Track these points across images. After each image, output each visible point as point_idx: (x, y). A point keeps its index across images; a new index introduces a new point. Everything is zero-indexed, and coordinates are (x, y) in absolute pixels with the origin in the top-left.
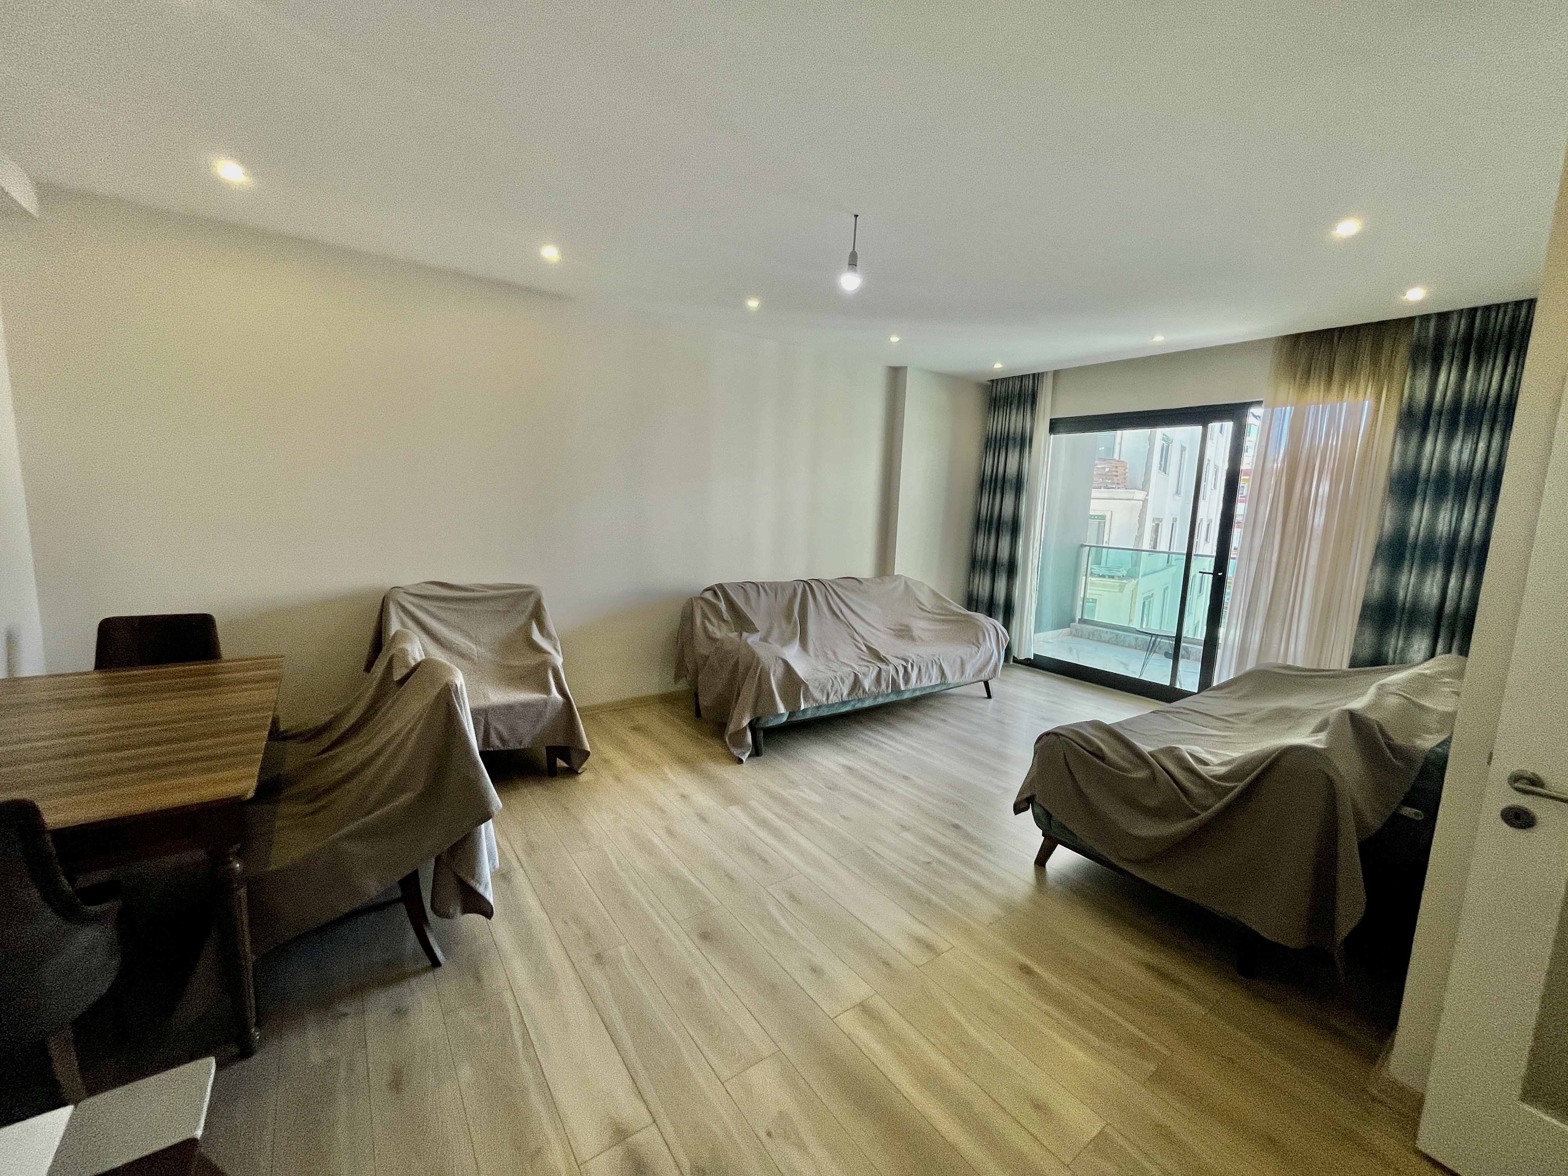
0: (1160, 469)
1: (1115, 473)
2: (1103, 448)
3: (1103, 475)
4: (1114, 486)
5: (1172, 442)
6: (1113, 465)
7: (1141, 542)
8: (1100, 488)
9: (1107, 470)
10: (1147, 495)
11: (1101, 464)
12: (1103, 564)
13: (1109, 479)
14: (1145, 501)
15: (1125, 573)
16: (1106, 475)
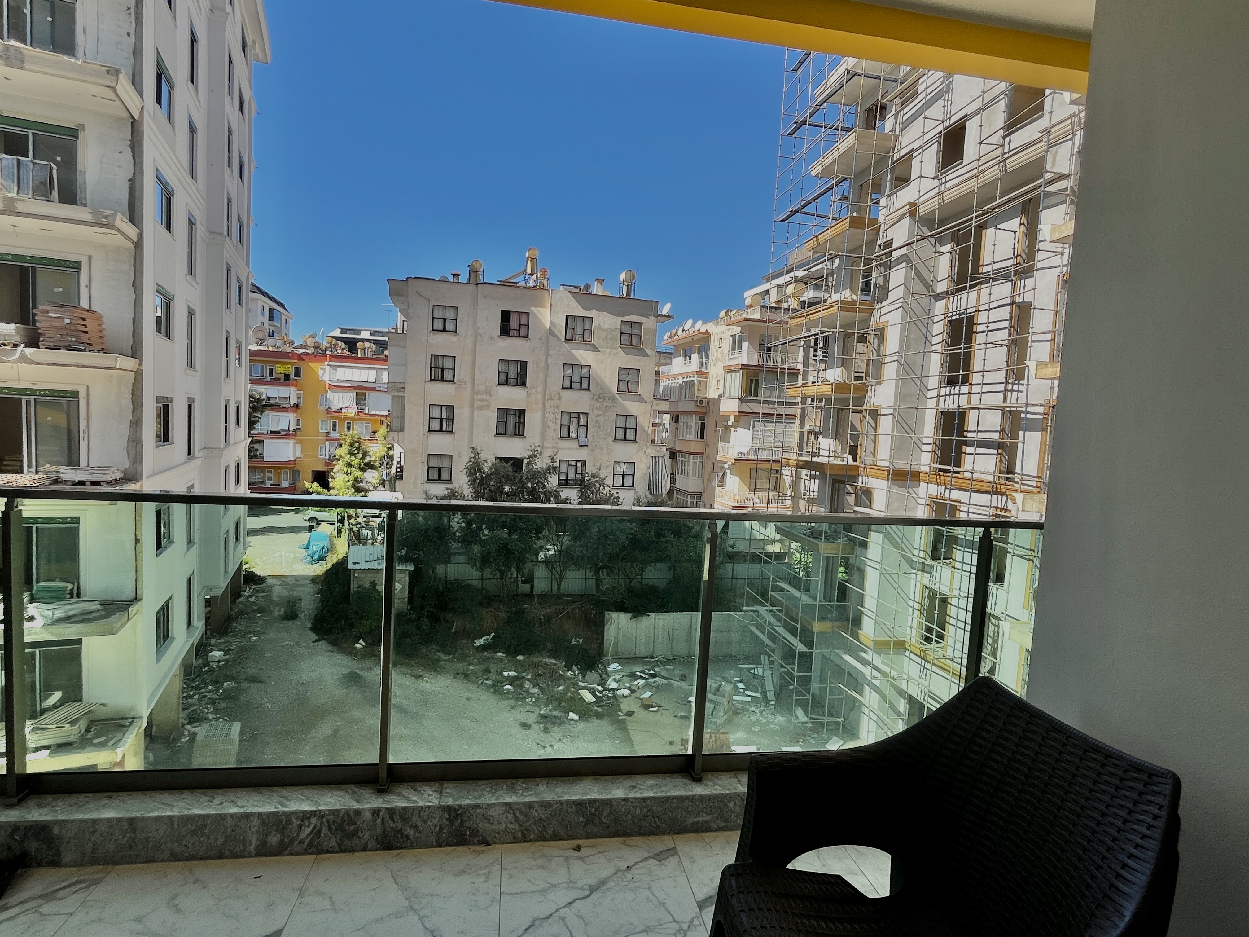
0: (159, 330)
1: (84, 329)
2: (61, 290)
3: (61, 328)
4: (83, 348)
5: (173, 298)
6: (76, 314)
7: (138, 430)
8: (59, 349)
9: (67, 321)
10: (141, 364)
11: (55, 312)
12: (83, 463)
13: (72, 336)
14: (138, 375)
15: (119, 475)
16: (65, 328)
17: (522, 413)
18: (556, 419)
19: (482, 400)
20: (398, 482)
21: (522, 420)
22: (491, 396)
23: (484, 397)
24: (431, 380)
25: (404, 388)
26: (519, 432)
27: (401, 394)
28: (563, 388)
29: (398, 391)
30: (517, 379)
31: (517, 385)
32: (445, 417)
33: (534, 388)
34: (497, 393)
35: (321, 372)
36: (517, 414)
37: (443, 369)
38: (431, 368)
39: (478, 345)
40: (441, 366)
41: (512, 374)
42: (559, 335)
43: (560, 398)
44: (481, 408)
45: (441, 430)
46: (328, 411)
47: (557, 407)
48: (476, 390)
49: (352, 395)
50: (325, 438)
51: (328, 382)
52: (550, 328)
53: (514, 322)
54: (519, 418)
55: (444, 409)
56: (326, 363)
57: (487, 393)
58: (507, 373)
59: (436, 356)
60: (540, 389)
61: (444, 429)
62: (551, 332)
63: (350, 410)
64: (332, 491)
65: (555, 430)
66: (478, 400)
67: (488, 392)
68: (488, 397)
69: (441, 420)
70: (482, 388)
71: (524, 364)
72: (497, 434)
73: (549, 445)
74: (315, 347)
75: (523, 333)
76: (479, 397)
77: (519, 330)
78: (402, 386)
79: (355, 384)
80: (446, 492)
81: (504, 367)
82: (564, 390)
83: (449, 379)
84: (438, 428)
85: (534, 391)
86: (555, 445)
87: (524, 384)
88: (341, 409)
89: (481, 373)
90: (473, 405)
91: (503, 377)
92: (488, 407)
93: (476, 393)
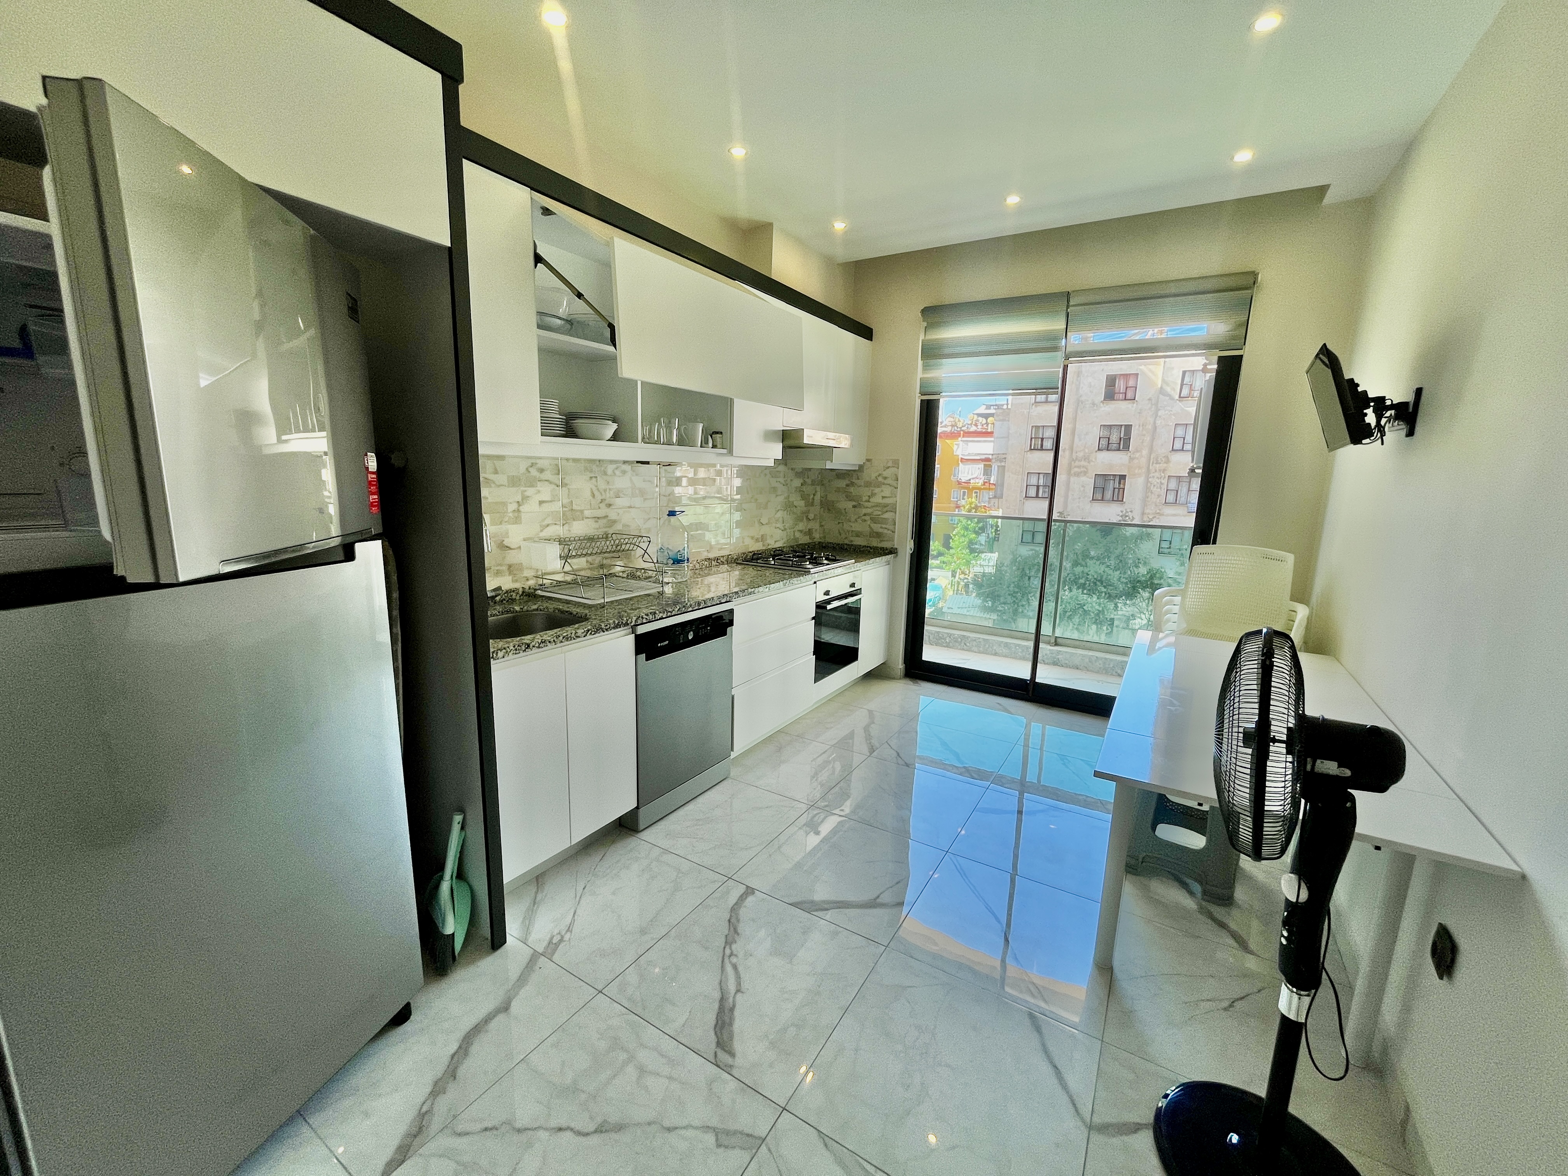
17: (1123, 477)
18: (1161, 483)
19: (1079, 467)
20: (996, 543)
21: (1122, 486)
22: (1089, 462)
23: (1083, 463)
24: (1031, 449)
25: (1005, 458)
26: (1118, 497)
27: (1003, 464)
28: (1173, 450)
29: (1001, 461)
30: (1119, 444)
31: (1119, 450)
32: (1042, 484)
33: (1137, 451)
34: (1096, 459)
35: (955, 448)
36: (1117, 479)
37: (1042, 439)
38: (1031, 438)
39: (1079, 412)
40: (1041, 436)
41: (1114, 438)
42: (1172, 393)
43: (1168, 461)
44: (1077, 475)
45: (1037, 496)
46: (959, 483)
47: (1164, 471)
48: (1074, 457)
49: (981, 466)
50: (955, 505)
51: (960, 456)
52: (1161, 388)
53: (1120, 385)
54: (1120, 483)
55: (1041, 476)
56: (960, 439)
57: (1085, 460)
58: (1109, 438)
59: (1037, 427)
60: (1145, 452)
61: (1040, 495)
62: (1162, 391)
63: (977, 481)
64: (951, 551)
65: (1159, 496)
66: (1075, 467)
67: (1087, 458)
68: (1085, 464)
69: (1038, 487)
70: (1081, 454)
71: (1128, 428)
72: (1093, 500)
73: (1151, 512)
74: (952, 426)
75: (1129, 396)
76: (1077, 463)
77: (1125, 393)
78: (1004, 456)
79: (983, 457)
80: (1030, 553)
81: (1106, 433)
82: (1173, 453)
83: (1049, 448)
84: (1034, 495)
85: (1138, 455)
86: (1158, 511)
87: (1127, 447)
88: (970, 480)
89: (1080, 440)
90: (1070, 472)
91: (1104, 442)
92: (1085, 473)
93: (1073, 460)
